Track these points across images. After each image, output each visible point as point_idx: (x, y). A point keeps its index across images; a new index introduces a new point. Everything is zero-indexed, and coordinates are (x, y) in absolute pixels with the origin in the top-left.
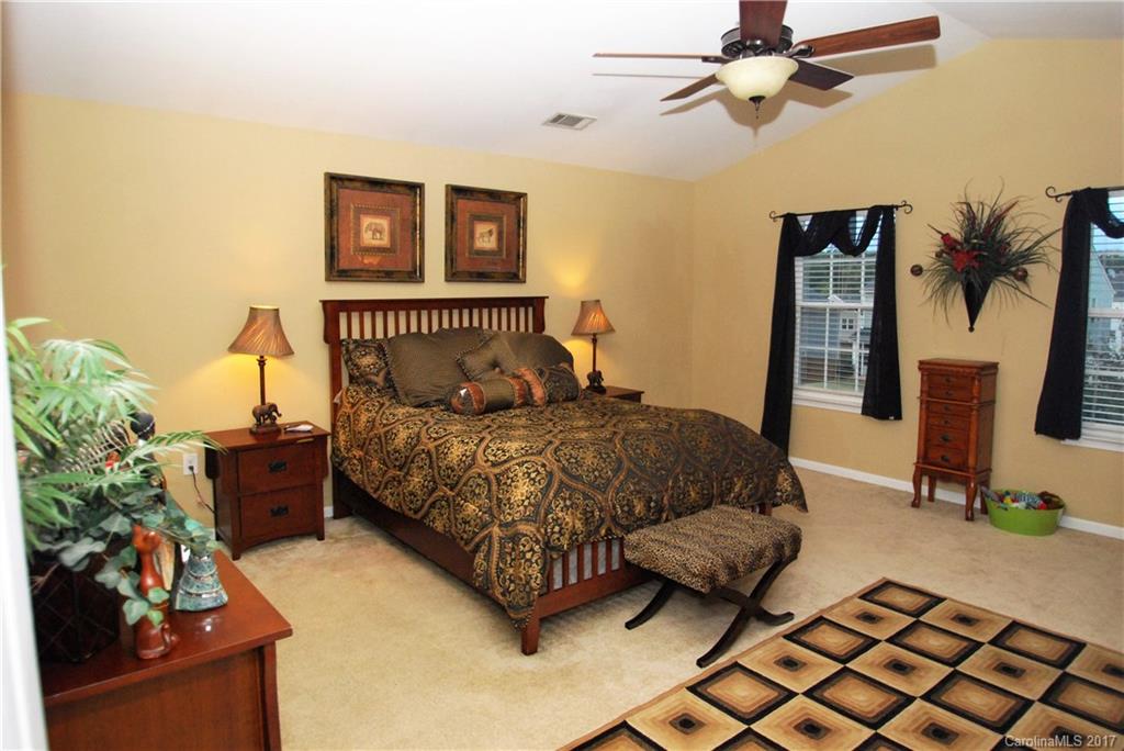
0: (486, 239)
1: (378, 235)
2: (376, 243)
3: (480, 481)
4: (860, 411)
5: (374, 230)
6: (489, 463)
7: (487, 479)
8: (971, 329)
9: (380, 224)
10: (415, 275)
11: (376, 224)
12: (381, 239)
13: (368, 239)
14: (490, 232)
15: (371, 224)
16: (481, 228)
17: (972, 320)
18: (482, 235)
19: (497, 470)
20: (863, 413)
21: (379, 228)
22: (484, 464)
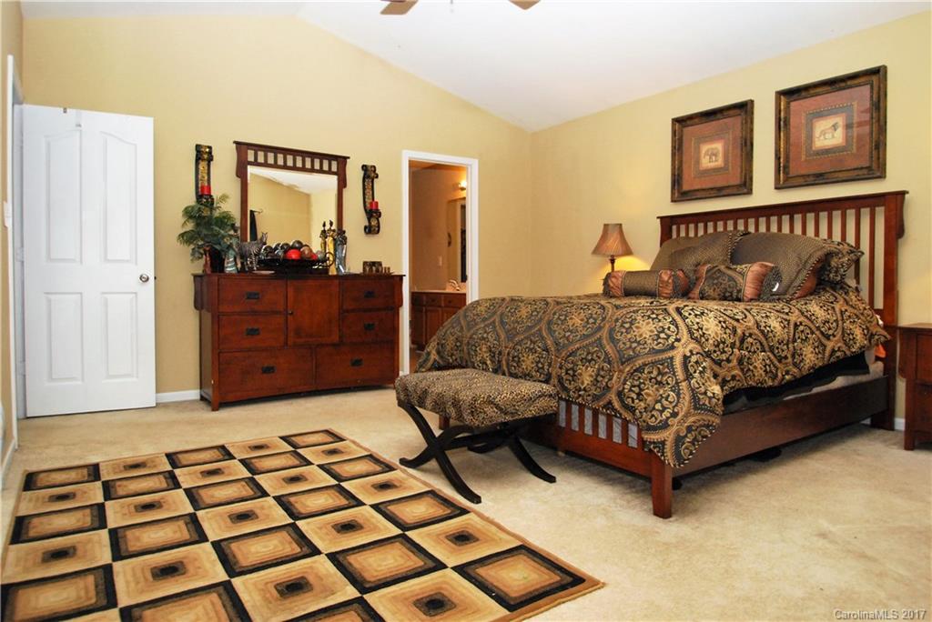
0: (828, 136)
1: (714, 158)
2: (712, 165)
5: (712, 154)
9: (716, 148)
10: (745, 187)
11: (712, 149)
12: (716, 161)
13: (706, 163)
14: (835, 127)
15: (708, 151)
16: (822, 126)
18: (823, 133)
21: (715, 152)
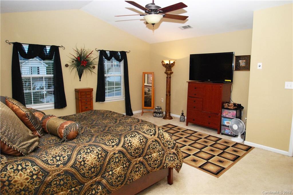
3: (154, 143)
4: (54, 108)
6: (153, 135)
7: (156, 141)
8: (80, 81)
17: (80, 78)
19: (156, 136)
20: (55, 108)
22: (151, 137)
